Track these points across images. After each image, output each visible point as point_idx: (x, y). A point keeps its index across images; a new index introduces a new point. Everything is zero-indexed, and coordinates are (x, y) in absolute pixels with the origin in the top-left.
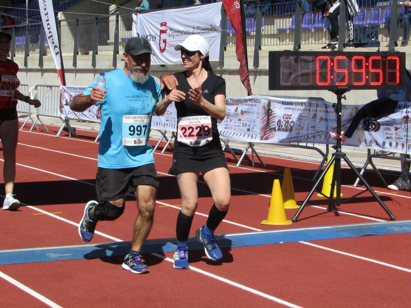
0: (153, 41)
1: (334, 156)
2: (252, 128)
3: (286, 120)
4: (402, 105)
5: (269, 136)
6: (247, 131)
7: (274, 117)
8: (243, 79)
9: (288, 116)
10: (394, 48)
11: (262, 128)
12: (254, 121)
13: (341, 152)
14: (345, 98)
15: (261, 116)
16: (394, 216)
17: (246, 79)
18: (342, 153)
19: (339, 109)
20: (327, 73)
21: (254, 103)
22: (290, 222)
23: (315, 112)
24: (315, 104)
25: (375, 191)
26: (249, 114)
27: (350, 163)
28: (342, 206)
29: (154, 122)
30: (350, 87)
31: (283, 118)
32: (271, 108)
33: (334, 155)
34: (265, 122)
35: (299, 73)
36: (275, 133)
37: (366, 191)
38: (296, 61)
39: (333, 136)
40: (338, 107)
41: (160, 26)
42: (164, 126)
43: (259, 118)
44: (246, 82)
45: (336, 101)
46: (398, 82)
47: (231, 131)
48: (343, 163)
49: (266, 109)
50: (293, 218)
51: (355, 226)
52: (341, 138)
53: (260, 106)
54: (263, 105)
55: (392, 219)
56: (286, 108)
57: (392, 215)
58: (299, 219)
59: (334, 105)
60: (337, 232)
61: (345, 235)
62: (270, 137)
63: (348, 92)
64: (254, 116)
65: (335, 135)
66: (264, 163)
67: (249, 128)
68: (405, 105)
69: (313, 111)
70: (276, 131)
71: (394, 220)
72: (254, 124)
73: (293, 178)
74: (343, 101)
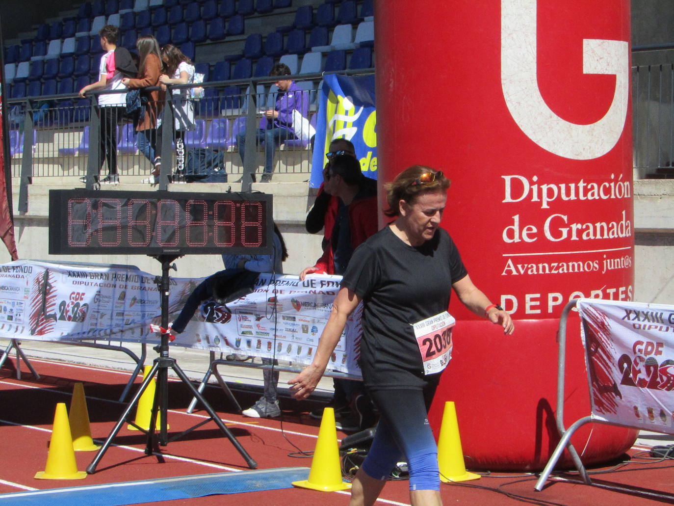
1: (157, 363)
3: (74, 301)
4: (266, 280)
5: (44, 327)
6: (8, 319)
7: (55, 296)
8: (3, 234)
9: (78, 296)
10: (250, 186)
11: (33, 316)
12: (20, 303)
13: (168, 356)
14: (174, 268)
15: (32, 295)
16: (255, 462)
17: (8, 234)
18: (170, 358)
19: (166, 286)
20: (145, 226)
21: (21, 274)
22: (83, 475)
23: (123, 289)
24: (124, 276)
25: (223, 420)
26: (12, 291)
27: (181, 373)
28: (171, 445)
30: (185, 251)
31: (70, 299)
32: (50, 281)
33: (158, 361)
34: (38, 305)
35: (100, 226)
36: (55, 323)
37: (209, 420)
38: (95, 206)
39: (156, 330)
40: (163, 283)
43: (27, 298)
44: (8, 237)
45: (160, 273)
46: (260, 242)
49: (41, 284)
50: (88, 468)
51: (191, 480)
52: (168, 334)
53: (31, 278)
54: (35, 277)
55: (251, 467)
56: (75, 282)
57: (251, 461)
58: (98, 468)
59: (157, 280)
60: (162, 490)
61: (175, 495)
62: (48, 330)
63: (179, 257)
64: (20, 295)
65: (159, 329)
66: (38, 373)
67: (11, 315)
68: (273, 279)
69: (120, 287)
70: (56, 320)
71: (255, 469)
72: (20, 308)
73: (87, 399)
74: (172, 273)
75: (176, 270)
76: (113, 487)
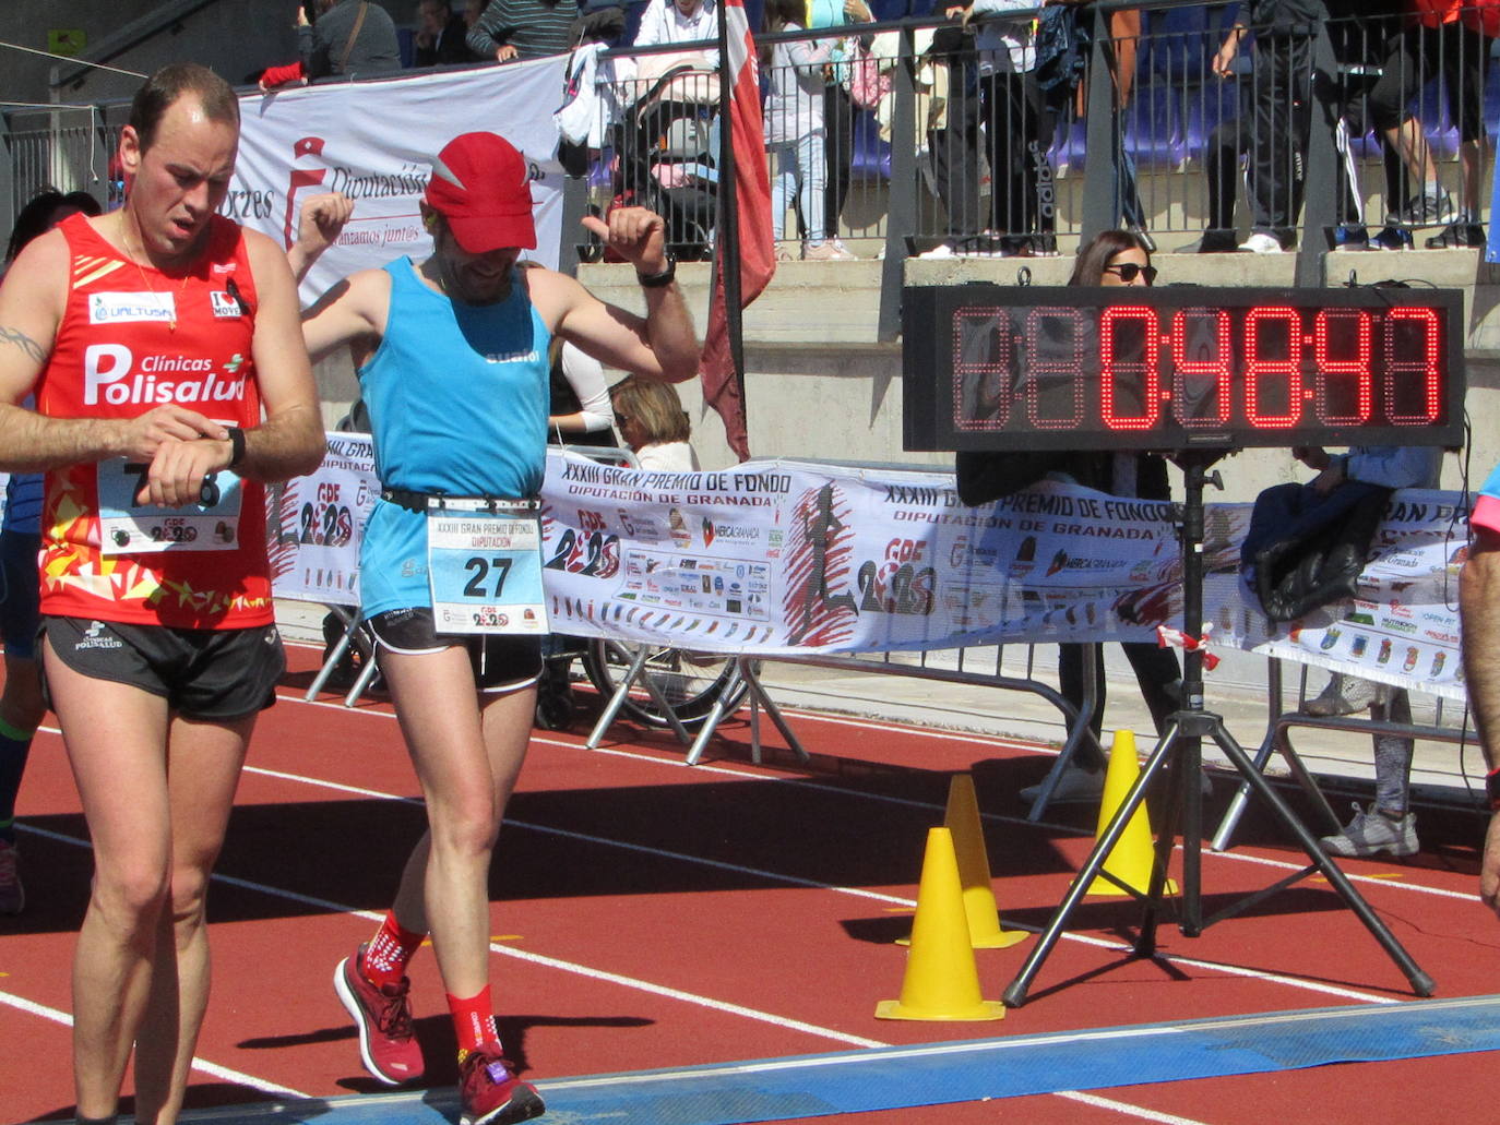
0: (258, 217)
1: (1175, 727)
2: (751, 599)
3: (897, 562)
4: (1424, 507)
5: (826, 630)
6: (728, 609)
7: (846, 549)
8: (714, 391)
9: (907, 549)
10: (1323, 259)
11: (792, 600)
12: (757, 568)
13: (1202, 709)
14: (1217, 481)
15: (786, 549)
16: (1430, 979)
17: (726, 392)
18: (1208, 713)
19: (1196, 527)
20: (1142, 378)
21: (763, 494)
22: (995, 1011)
23: (1030, 533)
24: (1034, 499)
25: (1348, 876)
26: (737, 539)
27: (1240, 755)
29: (308, 571)
30: (1242, 438)
31: (887, 557)
32: (836, 512)
33: (1176, 721)
34: (803, 575)
35: (1032, 378)
36: (853, 617)
40: (1188, 520)
41: (294, 155)
42: (350, 587)
43: (777, 556)
44: (726, 401)
46: (1433, 415)
47: (679, 615)
48: (1211, 753)
49: (811, 518)
50: (1007, 991)
51: (1278, 1024)
52: (1203, 651)
53: (788, 503)
54: (799, 501)
55: (1419, 993)
56: (900, 516)
57: (1419, 977)
58: (1028, 995)
60: (1207, 1048)
61: (1243, 1061)
62: (834, 636)
63: (1229, 455)
64: (758, 549)
65: (1181, 639)
67: (736, 598)
68: (1464, 505)
69: (1021, 527)
70: (856, 611)
71: (1429, 996)
72: (758, 581)
73: (983, 819)
74: (1210, 495)
75: (1220, 487)
76: (1081, 1043)
